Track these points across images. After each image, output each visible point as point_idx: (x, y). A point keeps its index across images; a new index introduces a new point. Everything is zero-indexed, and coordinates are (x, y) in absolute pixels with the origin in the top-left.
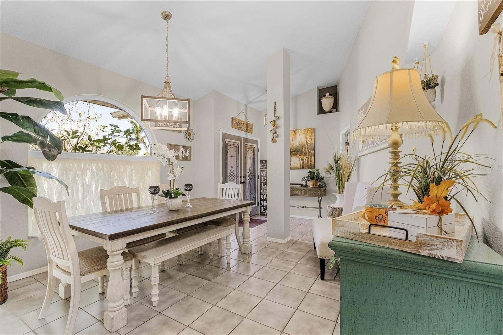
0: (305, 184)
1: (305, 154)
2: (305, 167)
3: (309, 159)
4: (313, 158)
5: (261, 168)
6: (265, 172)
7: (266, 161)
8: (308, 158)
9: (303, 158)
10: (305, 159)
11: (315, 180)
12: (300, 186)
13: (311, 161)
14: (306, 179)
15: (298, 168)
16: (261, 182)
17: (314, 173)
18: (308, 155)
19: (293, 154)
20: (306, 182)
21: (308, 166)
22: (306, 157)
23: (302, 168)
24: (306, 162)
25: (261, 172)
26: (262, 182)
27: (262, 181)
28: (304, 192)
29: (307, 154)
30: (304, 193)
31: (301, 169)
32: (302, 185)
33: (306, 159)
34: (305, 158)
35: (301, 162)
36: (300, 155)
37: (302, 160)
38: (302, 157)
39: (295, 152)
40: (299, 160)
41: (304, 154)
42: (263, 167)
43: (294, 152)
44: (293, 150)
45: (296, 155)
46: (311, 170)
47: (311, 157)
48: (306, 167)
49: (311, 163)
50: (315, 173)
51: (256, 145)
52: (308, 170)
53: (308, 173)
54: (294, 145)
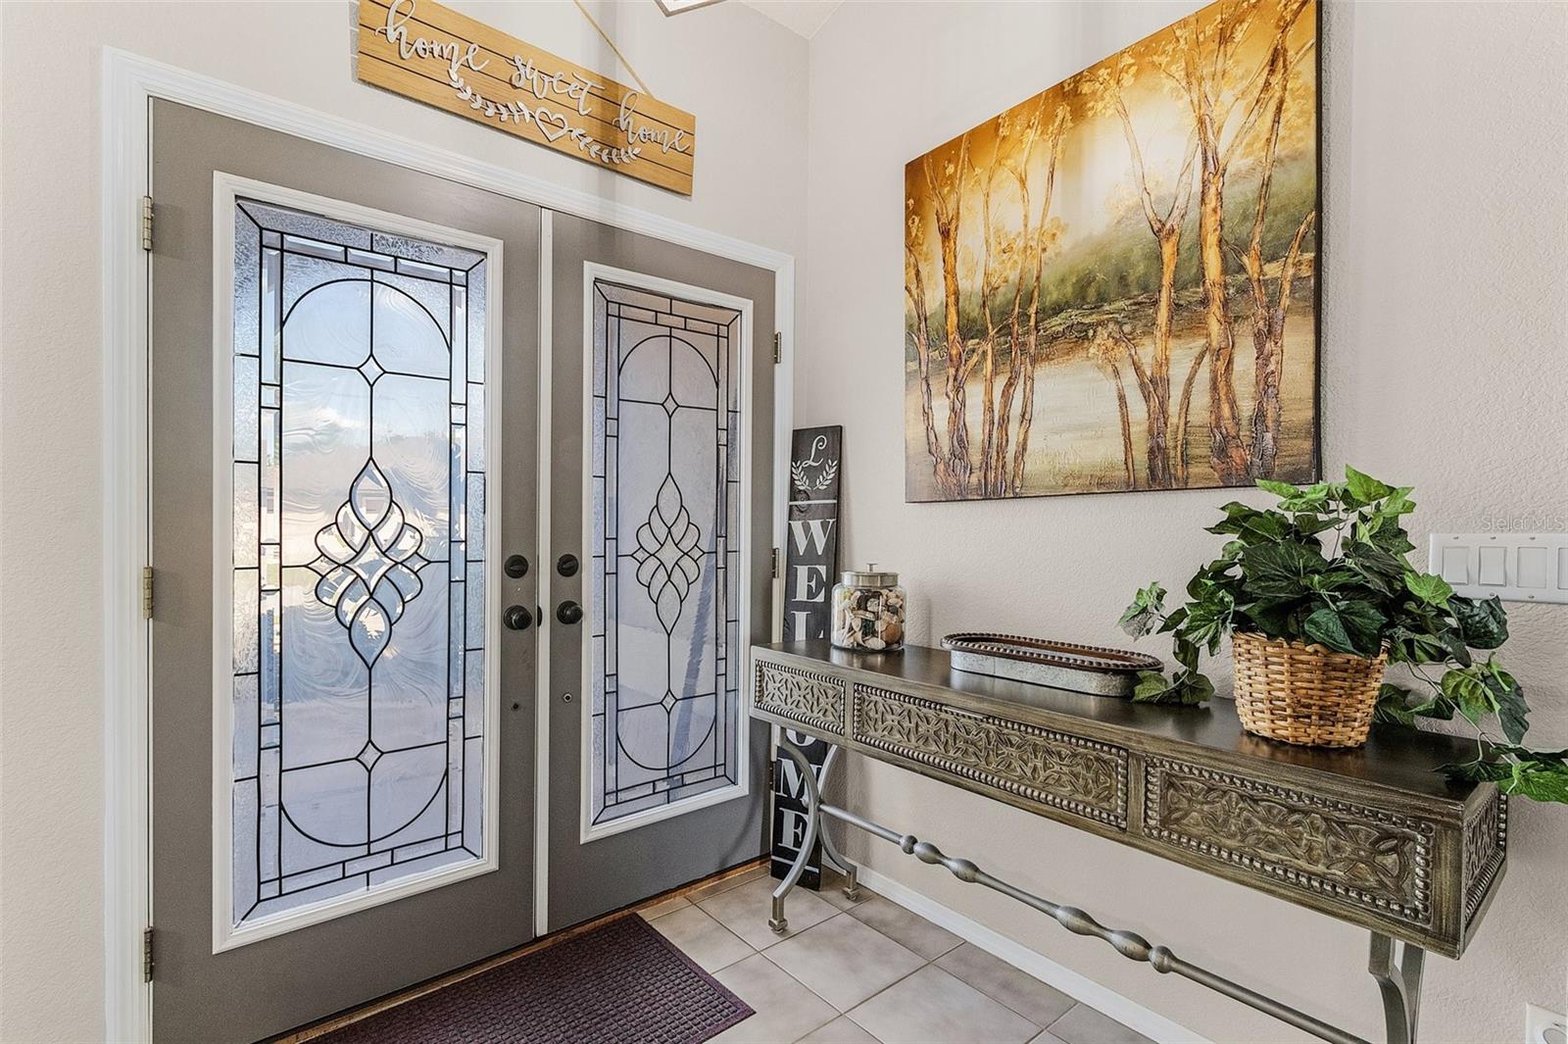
0: (1173, 666)
1: (1187, 318)
2: (1186, 461)
3: (1245, 360)
4: (1296, 341)
5: (794, 493)
6: (824, 526)
7: (836, 433)
8: (1224, 356)
9: (1164, 363)
10: (1178, 373)
11: (1333, 649)
12: (1113, 685)
13: (1266, 384)
14: (1180, 614)
15: (1100, 485)
16: (790, 605)
17: (1304, 535)
18: (1231, 320)
19: (1054, 338)
20: (1187, 652)
21: (1222, 452)
22: (1202, 341)
23: (1143, 473)
24: (1201, 399)
25: (797, 526)
26: (802, 606)
27: (801, 595)
28: (1137, 790)
29: (1215, 308)
30: (1136, 809)
31: (1131, 487)
32: (1129, 672)
33: (1204, 374)
34: (1183, 358)
35: (1138, 410)
36: (1130, 339)
37: (1154, 386)
38: (1147, 352)
39: (1073, 316)
40: (1110, 387)
41: (1176, 307)
42: (812, 483)
43: (1057, 309)
44: (1053, 296)
45: (1081, 336)
46: (1263, 499)
47: (1268, 334)
48: (1193, 470)
49: (1259, 417)
50: (1331, 544)
51: (747, 306)
52: (1211, 505)
53: (1220, 529)
54: (1065, 243)
